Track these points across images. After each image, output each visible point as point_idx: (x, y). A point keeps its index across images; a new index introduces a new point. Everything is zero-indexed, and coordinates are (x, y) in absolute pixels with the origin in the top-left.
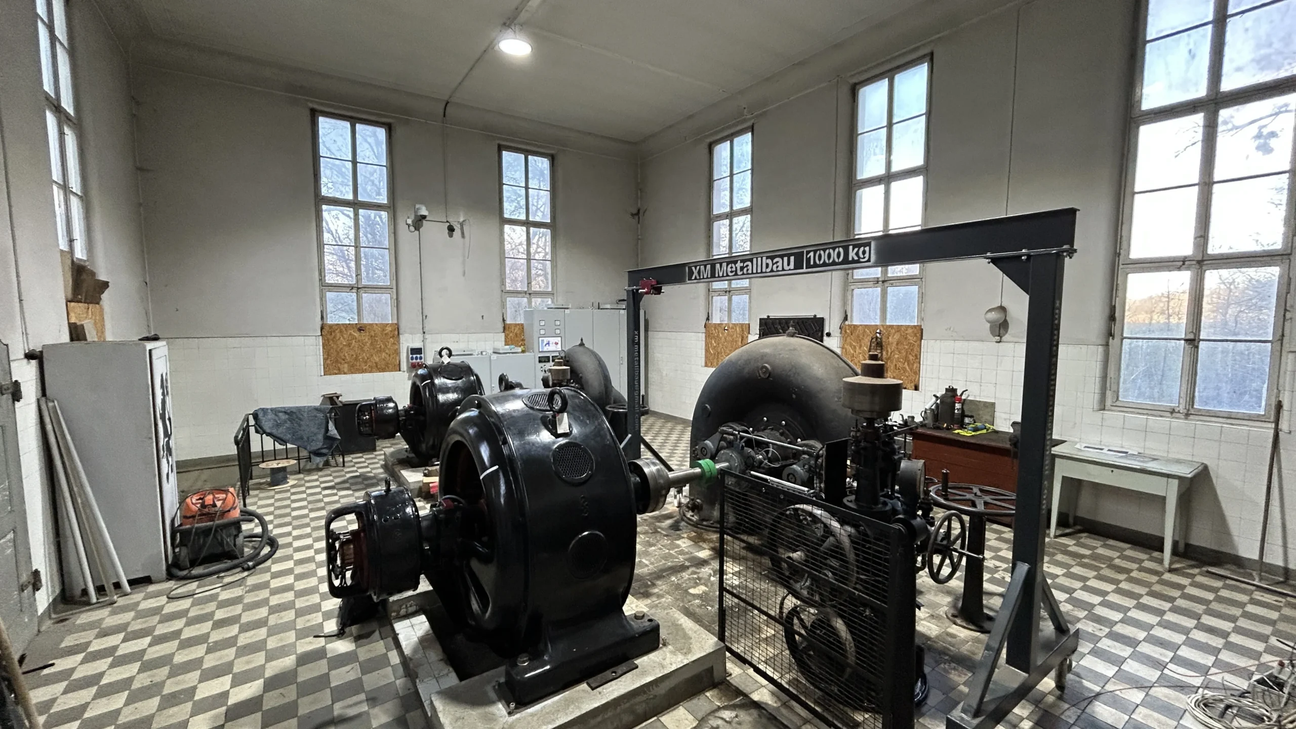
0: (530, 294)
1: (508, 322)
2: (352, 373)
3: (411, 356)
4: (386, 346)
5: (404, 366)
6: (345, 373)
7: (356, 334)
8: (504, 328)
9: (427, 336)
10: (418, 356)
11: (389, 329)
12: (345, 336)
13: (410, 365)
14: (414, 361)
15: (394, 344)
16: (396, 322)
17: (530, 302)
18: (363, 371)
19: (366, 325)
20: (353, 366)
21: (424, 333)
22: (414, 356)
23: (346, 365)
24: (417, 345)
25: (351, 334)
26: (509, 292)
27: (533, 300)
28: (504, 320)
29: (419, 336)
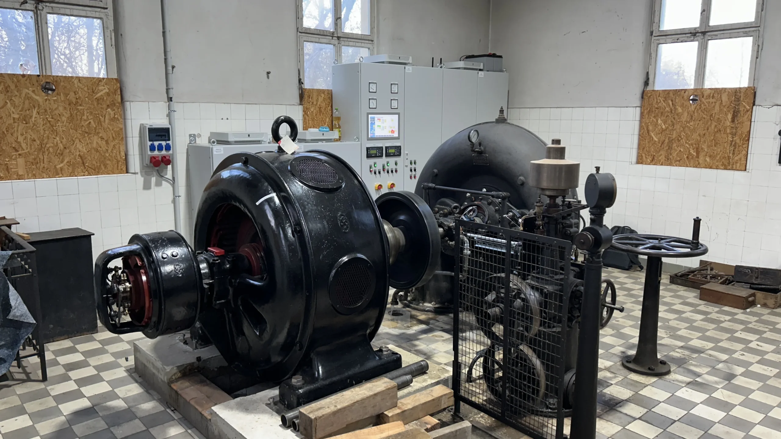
0: (339, 38)
1: (307, 85)
2: (35, 176)
3: (149, 143)
4: (100, 123)
5: (135, 163)
6: (20, 177)
7: (40, 97)
8: (301, 97)
9: (175, 106)
10: (164, 143)
11: (103, 90)
12: (16, 100)
13: (147, 161)
14: (156, 153)
15: (114, 119)
16: (115, 76)
17: (338, 53)
18: (57, 173)
19: (58, 80)
20: (35, 162)
21: (170, 99)
22: (156, 143)
23: (21, 161)
24: (161, 122)
25: (28, 97)
26: (308, 32)
27: (344, 49)
28: (300, 82)
29: (162, 106)
